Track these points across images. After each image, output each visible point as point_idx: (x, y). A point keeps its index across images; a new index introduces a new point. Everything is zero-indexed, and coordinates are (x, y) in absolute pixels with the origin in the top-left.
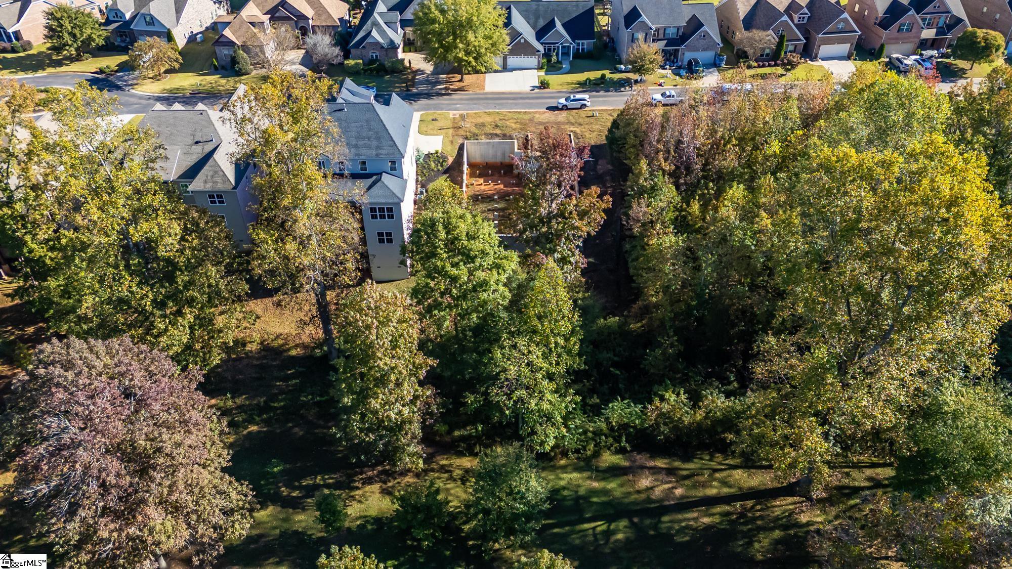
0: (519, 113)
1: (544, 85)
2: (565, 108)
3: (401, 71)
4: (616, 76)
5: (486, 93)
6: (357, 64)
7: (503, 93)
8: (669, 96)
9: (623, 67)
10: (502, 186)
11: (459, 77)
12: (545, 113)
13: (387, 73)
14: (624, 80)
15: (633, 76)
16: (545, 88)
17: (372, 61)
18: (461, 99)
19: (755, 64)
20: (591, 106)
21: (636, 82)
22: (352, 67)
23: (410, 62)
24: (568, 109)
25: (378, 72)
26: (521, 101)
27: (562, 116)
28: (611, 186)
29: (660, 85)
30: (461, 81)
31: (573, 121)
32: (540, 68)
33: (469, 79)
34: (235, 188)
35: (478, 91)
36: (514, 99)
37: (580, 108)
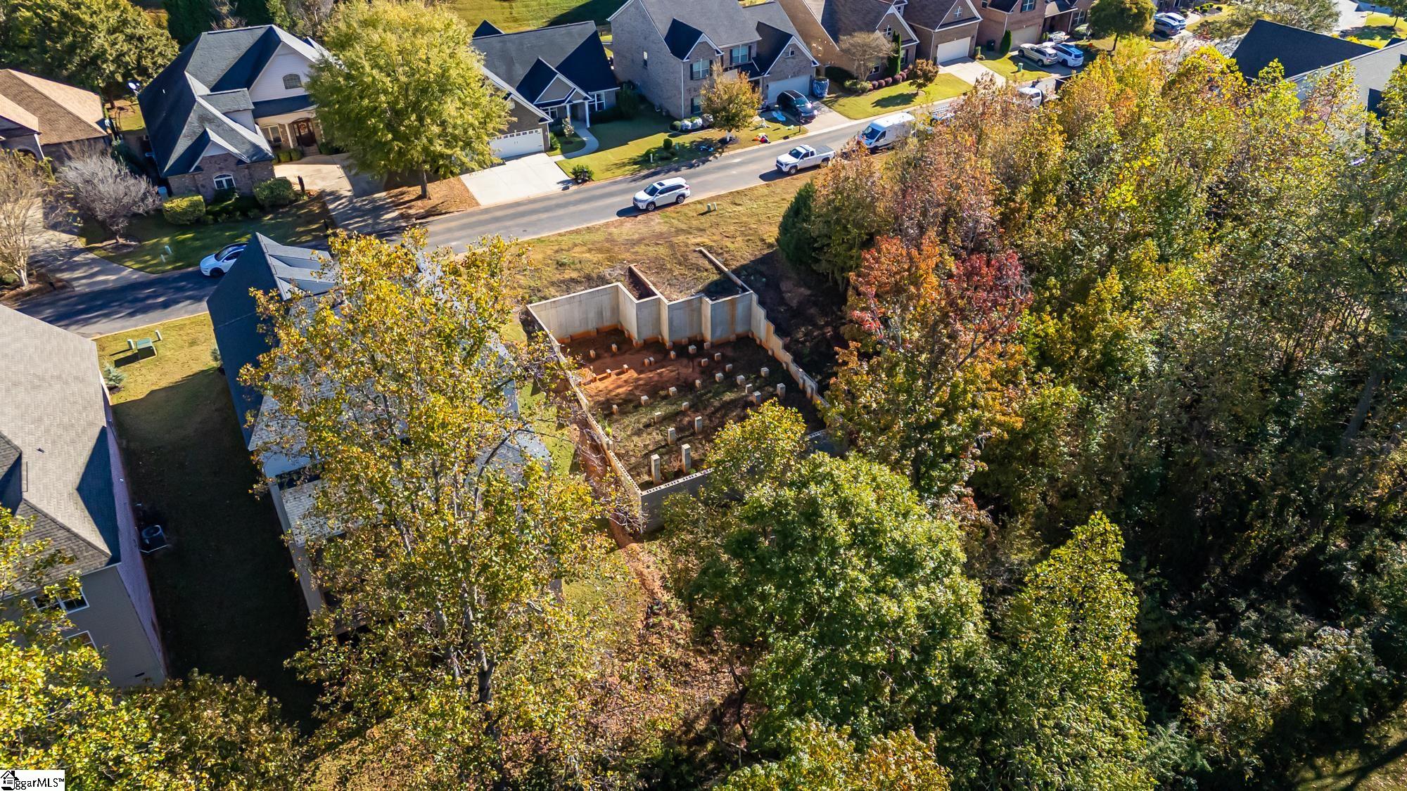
0: (577, 232)
1: (581, 176)
2: (652, 207)
3: (292, 202)
4: (685, 140)
5: (487, 211)
6: (194, 205)
7: (518, 204)
8: (806, 155)
9: (687, 122)
10: (633, 374)
11: (417, 190)
12: (622, 224)
13: (263, 210)
14: (701, 143)
15: (715, 134)
16: (584, 181)
17: (221, 195)
18: (449, 230)
19: (869, 85)
20: (692, 195)
21: (724, 142)
22: (185, 212)
23: (300, 180)
24: (657, 208)
25: (244, 214)
26: (561, 212)
27: (656, 222)
28: (827, 324)
29: (764, 141)
30: (423, 196)
31: (684, 227)
32: (549, 149)
33: (437, 190)
34: (115, 559)
35: (470, 210)
36: (546, 210)
37: (676, 203)
